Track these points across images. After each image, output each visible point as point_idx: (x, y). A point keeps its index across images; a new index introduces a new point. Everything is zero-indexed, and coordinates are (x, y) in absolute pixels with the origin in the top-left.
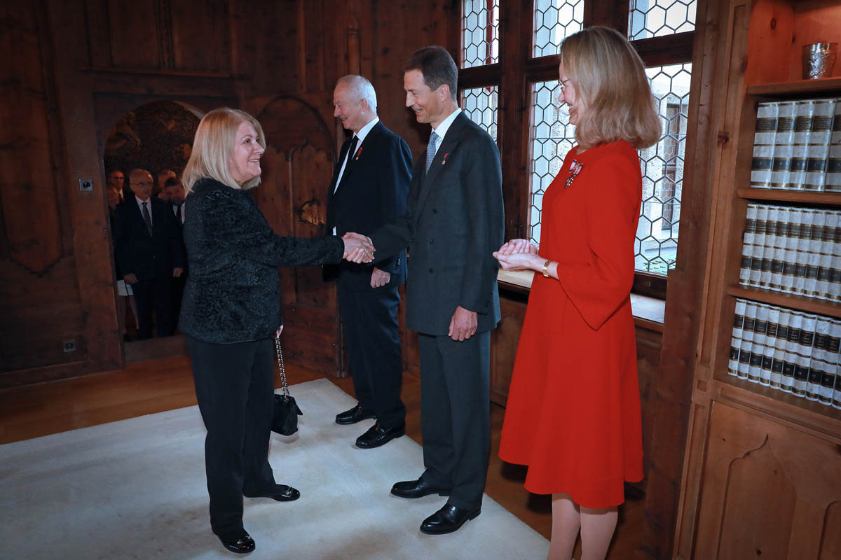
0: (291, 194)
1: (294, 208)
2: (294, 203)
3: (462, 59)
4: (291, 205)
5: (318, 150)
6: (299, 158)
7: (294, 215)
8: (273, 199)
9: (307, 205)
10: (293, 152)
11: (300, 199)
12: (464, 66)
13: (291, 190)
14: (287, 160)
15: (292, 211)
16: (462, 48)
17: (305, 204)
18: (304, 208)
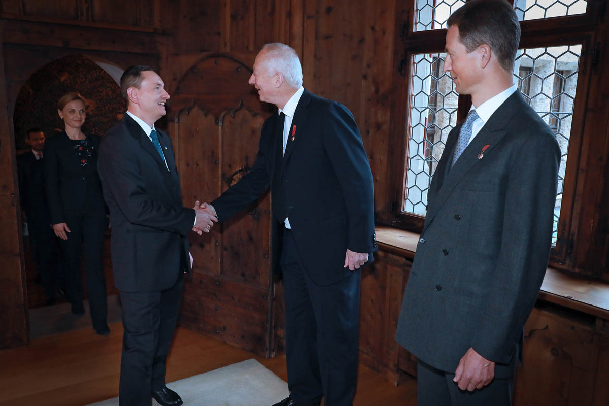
0: (220, 161)
1: (223, 175)
2: (222, 171)
3: (414, 22)
4: (220, 170)
5: (255, 115)
6: (231, 122)
7: (222, 183)
8: (198, 165)
9: (238, 174)
10: (224, 116)
11: (230, 166)
12: (416, 29)
13: (220, 156)
14: (217, 124)
15: (220, 179)
16: (415, 9)
17: (236, 173)
18: (235, 177)
